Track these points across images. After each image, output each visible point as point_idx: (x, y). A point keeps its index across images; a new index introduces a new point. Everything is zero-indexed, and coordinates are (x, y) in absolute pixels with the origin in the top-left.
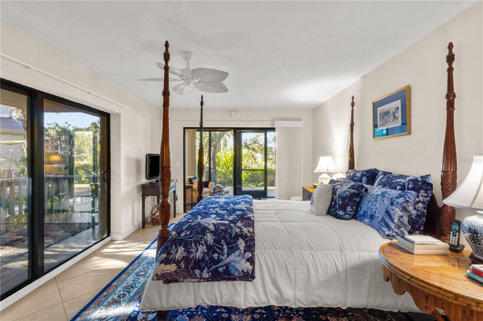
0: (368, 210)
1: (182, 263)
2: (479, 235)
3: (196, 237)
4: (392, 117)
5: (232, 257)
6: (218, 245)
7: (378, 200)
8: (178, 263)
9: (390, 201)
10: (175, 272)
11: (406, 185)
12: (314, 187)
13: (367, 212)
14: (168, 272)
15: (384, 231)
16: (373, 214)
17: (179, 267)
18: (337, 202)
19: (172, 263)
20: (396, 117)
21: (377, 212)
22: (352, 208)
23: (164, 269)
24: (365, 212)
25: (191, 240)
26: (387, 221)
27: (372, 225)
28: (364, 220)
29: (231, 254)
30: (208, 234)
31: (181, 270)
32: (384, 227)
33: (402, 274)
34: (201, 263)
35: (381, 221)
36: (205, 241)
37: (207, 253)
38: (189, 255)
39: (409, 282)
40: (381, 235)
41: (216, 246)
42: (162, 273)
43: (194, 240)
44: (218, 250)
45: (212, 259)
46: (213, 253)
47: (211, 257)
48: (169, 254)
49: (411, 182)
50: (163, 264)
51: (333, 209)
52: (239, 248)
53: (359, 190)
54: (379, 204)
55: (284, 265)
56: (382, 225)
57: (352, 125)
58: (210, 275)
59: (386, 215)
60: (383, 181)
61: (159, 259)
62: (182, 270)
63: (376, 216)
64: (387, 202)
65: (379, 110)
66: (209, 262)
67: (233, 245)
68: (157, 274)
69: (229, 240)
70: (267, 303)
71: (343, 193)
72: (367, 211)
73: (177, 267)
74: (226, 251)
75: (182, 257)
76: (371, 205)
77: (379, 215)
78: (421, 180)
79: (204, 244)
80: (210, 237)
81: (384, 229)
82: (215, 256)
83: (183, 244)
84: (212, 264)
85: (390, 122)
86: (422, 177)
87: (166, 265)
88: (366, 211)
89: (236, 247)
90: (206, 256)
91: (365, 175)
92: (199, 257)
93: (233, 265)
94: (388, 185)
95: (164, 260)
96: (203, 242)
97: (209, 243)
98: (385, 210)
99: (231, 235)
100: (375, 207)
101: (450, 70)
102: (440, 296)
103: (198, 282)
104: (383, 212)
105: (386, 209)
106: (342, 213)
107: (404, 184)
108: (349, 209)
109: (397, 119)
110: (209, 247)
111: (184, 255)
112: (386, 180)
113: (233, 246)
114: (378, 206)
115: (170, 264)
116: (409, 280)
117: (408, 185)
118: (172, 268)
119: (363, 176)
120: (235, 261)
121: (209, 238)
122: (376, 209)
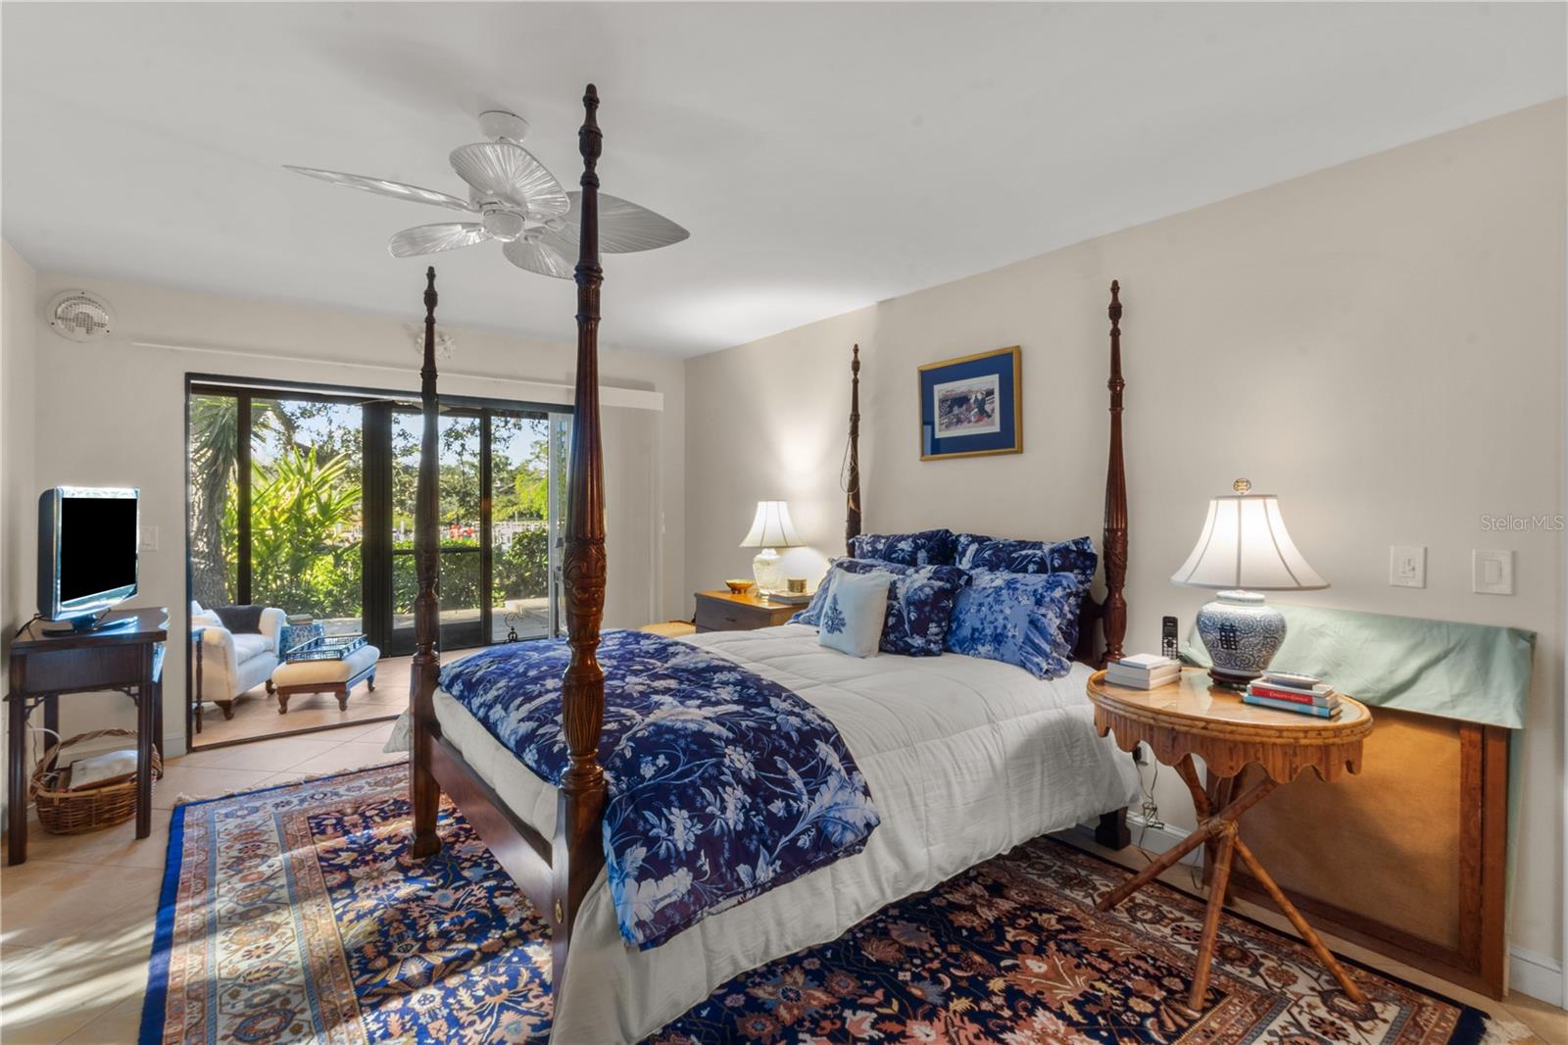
0: (982, 624)
1: (703, 858)
2: (1238, 633)
3: (700, 766)
4: (976, 410)
5: (826, 797)
6: (772, 775)
7: (1002, 598)
8: (689, 860)
9: (1033, 599)
10: (689, 892)
11: (1048, 562)
12: (730, 589)
13: (983, 629)
14: (674, 898)
15: (1038, 664)
16: (999, 631)
17: (698, 874)
18: (906, 617)
19: (675, 868)
20: (986, 412)
21: (1009, 626)
22: (939, 626)
23: (659, 897)
24: (974, 630)
25: (690, 779)
26: (1036, 641)
27: (1002, 656)
28: (976, 649)
29: (818, 790)
30: (726, 750)
31: (705, 882)
32: (1032, 655)
33: (1188, 722)
34: (746, 841)
35: (1023, 643)
36: (733, 773)
37: (754, 806)
38: (710, 827)
39: (1204, 732)
40: (1033, 673)
41: (767, 778)
42: (657, 910)
43: (700, 777)
44: (779, 790)
45: (771, 818)
46: (768, 801)
47: (768, 815)
48: (651, 842)
49: (1056, 555)
50: (650, 880)
51: (897, 634)
52: (830, 767)
53: (954, 581)
54: (1011, 608)
55: (905, 788)
56: (1027, 653)
57: (855, 418)
58: (778, 870)
59: (1032, 629)
60: (985, 555)
61: (628, 870)
62: (708, 879)
63: (1010, 634)
64: (1027, 602)
65: (939, 391)
66: (767, 831)
67: (813, 763)
68: (640, 921)
69: (793, 751)
70: (879, 903)
71: (919, 592)
72: (980, 627)
73: (691, 874)
74: (799, 784)
75: (693, 839)
76: (988, 613)
77: (1017, 632)
78: (1074, 548)
79: (733, 781)
80: (738, 756)
81: (1036, 660)
82: (777, 807)
83: (673, 798)
84: (777, 833)
85: (970, 422)
86: (1076, 543)
87: (660, 882)
88: (978, 629)
89: (823, 768)
90: (755, 816)
91: (923, 546)
92: (736, 824)
93: (837, 816)
94: (1003, 564)
95: (645, 865)
96: (728, 778)
97: (747, 777)
98: (1027, 619)
99: (787, 737)
100: (1000, 617)
101: (1115, 334)
102: (1258, 739)
103: (740, 903)
104: (1024, 623)
105: (1029, 615)
106: (919, 642)
107: (1042, 558)
108: (933, 629)
109: (989, 416)
110: (751, 788)
111: (699, 832)
112: (992, 554)
113: (813, 766)
114: (1008, 611)
115: (672, 873)
116: (1204, 728)
117: (1052, 561)
118: (679, 882)
119: (917, 548)
120: (836, 804)
121: (739, 760)
122: (1006, 618)
